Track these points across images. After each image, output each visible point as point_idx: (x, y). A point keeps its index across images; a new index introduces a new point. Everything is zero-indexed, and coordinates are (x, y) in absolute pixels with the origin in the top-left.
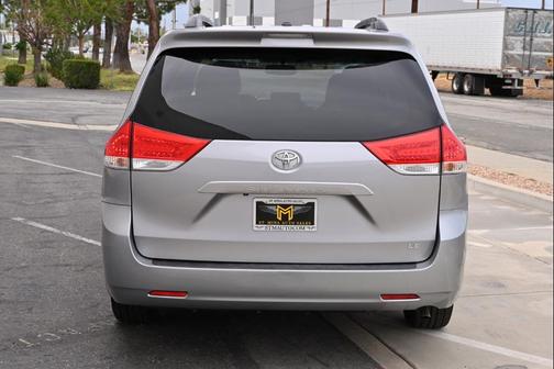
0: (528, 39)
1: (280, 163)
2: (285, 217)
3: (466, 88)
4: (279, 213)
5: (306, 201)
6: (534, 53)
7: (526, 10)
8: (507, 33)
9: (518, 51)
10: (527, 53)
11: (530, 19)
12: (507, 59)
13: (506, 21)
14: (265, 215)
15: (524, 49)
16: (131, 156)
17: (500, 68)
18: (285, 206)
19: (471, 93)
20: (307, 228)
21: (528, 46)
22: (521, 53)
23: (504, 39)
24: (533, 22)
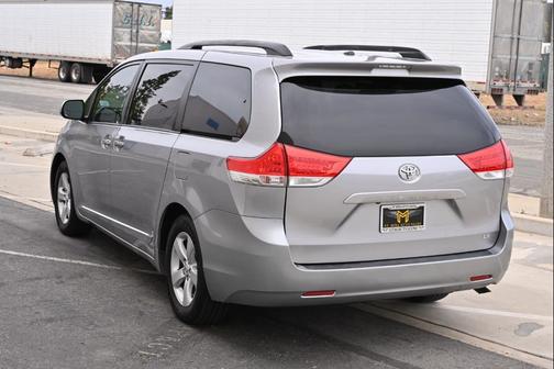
0: (134, 31)
1: (404, 175)
2: (403, 220)
3: (74, 77)
4: (399, 216)
5: (418, 206)
6: (140, 45)
7: (132, 4)
8: (115, 26)
9: (125, 42)
10: (134, 44)
11: (135, 11)
12: (116, 50)
13: (114, 13)
14: (389, 220)
15: (131, 40)
16: (288, 175)
17: (110, 58)
18: (403, 211)
19: (80, 82)
20: (418, 228)
21: (135, 37)
22: (129, 44)
23: (113, 31)
24: (138, 15)
